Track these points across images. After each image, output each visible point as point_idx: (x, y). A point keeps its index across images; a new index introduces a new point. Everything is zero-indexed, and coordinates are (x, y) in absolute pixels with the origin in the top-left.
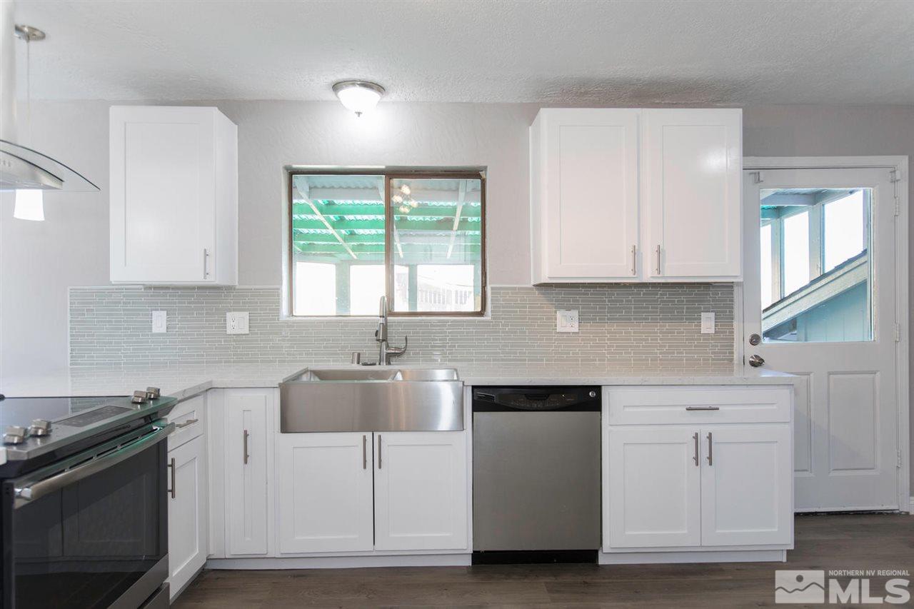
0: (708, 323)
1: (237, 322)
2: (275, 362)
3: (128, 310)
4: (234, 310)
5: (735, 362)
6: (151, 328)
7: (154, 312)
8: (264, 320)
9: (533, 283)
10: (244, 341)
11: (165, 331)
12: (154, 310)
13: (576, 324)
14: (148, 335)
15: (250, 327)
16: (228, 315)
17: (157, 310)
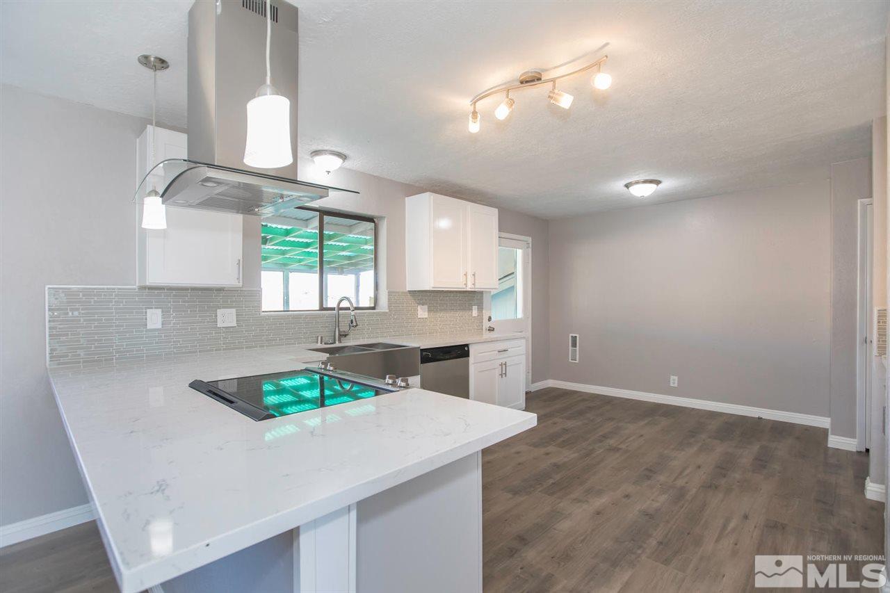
0: (475, 313)
1: (227, 318)
2: (243, 348)
3: (120, 309)
4: (224, 308)
5: (484, 329)
6: (146, 325)
7: (148, 310)
8: (249, 315)
9: (407, 290)
10: (231, 332)
11: (160, 327)
12: (149, 308)
13: (427, 313)
14: (142, 331)
15: (237, 321)
16: (220, 312)
17: (152, 308)
